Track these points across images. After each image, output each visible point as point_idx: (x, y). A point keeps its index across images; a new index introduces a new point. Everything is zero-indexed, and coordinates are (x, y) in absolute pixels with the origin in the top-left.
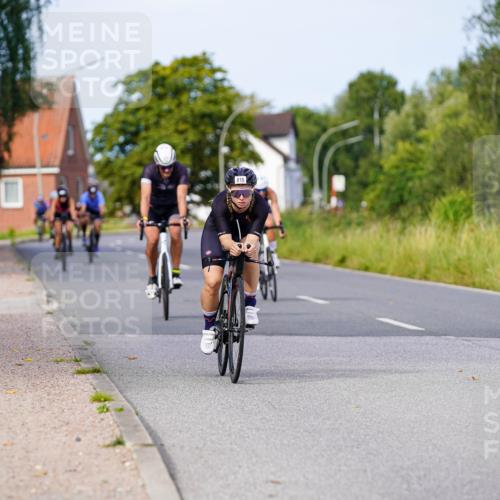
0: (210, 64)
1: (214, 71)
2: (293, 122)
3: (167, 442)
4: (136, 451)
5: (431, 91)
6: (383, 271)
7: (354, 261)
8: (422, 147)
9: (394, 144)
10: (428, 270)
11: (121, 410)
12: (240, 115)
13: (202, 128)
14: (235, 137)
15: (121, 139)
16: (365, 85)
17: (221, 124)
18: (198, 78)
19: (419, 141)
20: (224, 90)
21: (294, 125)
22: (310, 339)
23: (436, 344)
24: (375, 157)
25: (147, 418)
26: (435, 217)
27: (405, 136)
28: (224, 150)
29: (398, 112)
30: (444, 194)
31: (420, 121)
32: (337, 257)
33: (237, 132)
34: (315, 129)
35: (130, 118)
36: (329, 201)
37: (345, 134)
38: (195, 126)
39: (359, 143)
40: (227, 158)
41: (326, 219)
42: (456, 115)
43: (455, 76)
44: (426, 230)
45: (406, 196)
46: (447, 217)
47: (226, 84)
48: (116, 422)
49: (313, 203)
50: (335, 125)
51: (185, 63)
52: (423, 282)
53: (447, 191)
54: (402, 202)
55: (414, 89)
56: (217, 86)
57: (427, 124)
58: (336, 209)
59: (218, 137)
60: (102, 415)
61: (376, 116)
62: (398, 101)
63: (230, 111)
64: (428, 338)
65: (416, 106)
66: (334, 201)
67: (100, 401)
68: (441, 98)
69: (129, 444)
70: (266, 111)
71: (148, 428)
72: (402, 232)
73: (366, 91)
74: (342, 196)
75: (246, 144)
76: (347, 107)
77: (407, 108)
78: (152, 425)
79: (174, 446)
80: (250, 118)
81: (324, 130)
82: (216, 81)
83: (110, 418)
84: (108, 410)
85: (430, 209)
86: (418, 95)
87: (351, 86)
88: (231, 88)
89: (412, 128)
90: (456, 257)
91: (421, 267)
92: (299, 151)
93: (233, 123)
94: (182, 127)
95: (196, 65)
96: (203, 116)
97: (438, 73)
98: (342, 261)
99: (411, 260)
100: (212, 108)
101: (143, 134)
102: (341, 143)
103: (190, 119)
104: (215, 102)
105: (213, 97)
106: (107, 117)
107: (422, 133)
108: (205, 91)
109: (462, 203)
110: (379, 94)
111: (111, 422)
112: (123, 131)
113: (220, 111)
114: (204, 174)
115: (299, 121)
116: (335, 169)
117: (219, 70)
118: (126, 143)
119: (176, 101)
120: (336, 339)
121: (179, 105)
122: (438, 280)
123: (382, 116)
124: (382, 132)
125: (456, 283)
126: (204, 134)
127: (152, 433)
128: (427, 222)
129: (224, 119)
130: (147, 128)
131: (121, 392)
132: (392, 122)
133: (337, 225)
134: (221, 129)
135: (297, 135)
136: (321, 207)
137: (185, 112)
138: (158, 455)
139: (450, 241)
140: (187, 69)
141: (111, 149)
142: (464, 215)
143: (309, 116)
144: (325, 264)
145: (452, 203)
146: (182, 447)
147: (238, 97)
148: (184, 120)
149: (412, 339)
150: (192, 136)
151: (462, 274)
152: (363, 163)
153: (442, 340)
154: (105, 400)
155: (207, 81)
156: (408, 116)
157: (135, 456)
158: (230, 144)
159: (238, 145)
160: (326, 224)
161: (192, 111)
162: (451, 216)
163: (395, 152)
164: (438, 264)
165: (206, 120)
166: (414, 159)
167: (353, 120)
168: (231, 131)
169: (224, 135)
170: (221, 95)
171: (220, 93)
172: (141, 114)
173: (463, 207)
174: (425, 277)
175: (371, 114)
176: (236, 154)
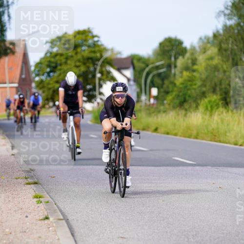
0: (92, 33)
1: (93, 37)
2: (132, 62)
3: (70, 218)
4: (55, 222)
5: (199, 47)
6: (176, 135)
7: (162, 130)
8: (195, 74)
9: (181, 72)
10: (198, 134)
11: (48, 202)
12: (106, 59)
13: (88, 64)
14: (104, 69)
15: (48, 70)
16: (167, 44)
17: (97, 62)
18: (86, 40)
19: (194, 71)
20: (98, 46)
21: (133, 64)
22: (140, 168)
23: (202, 170)
24: (172, 79)
25: (60, 206)
26: (201, 108)
27: (187, 69)
28: (98, 75)
29: (184, 57)
30: (206, 97)
31: (194, 62)
32: (153, 128)
33: (105, 67)
34: (143, 65)
35: (53, 60)
36: (149, 101)
37: (157, 68)
38: (84, 64)
39: (164, 72)
40: (100, 79)
41: (148, 109)
42: (211, 58)
43: (211, 39)
44: (197, 115)
45: (187, 98)
46: (207, 108)
47: (99, 43)
48: (45, 208)
49: (141, 101)
50: (152, 63)
51: (79, 33)
52: (195, 140)
53: (207, 96)
54: (185, 101)
55: (192, 46)
56: (95, 44)
57: (198, 63)
58: (153, 104)
59: (95, 69)
60: (38, 205)
61: (173, 59)
62: (183, 51)
63: (101, 56)
64: (198, 168)
65: (192, 54)
66: (152, 101)
67: (37, 198)
68: (204, 50)
69: (51, 219)
70: (119, 56)
71: (61, 211)
72: (185, 115)
73: (168, 46)
74: (156, 98)
75: (109, 72)
76: (159, 54)
77: (188, 55)
78: (63, 209)
79: (73, 220)
80: (111, 60)
81: (147, 66)
82: (95, 42)
83: (42, 206)
84: (41, 202)
85: (199, 105)
86: (193, 49)
87: (161, 44)
88: (102, 45)
89: (190, 65)
90: (211, 128)
91: (195, 133)
92: (135, 76)
93: (103, 62)
94: (78, 64)
95: (85, 34)
96: (88, 58)
97: (203, 38)
98: (156, 130)
99: (190, 129)
100: (93, 55)
101: (59, 67)
102: (155, 72)
103: (82, 60)
104: (94, 52)
105: (93, 50)
106: (41, 59)
107: (195, 67)
108: (89, 46)
109: (215, 101)
110: (174, 48)
111: (43, 208)
112: (49, 66)
113: (97, 56)
114: (89, 87)
115: (135, 62)
116: (153, 85)
117: (96, 36)
118: (51, 71)
119: (75, 52)
120: (153, 168)
121: (76, 53)
122: (203, 139)
123: (176, 59)
124: (175, 67)
125: (211, 141)
126: (88, 67)
127: (62, 213)
128: (198, 111)
129: (99, 60)
130: (61, 65)
131: (48, 193)
132: (180, 62)
133: (153, 112)
134: (97, 65)
135: (134, 68)
136: (146, 103)
137: (79, 57)
138: (66, 225)
139: (209, 120)
140: (81, 36)
141: (43, 75)
142: (215, 108)
143: (140, 59)
144: (148, 131)
145: (210, 102)
146: (78, 220)
147: (106, 50)
148: (79, 61)
149: (190, 168)
150: (83, 69)
151: (215, 136)
152: (166, 82)
153: (205, 168)
154: (40, 198)
155: (90, 42)
156: (188, 59)
157: (54, 225)
158: (101, 72)
159: (105, 73)
160: (148, 111)
161: (83, 56)
162: (209, 108)
163: (182, 77)
164: (203, 131)
165: (90, 61)
166: (191, 80)
167: (161, 61)
168: (102, 66)
169: (98, 68)
170: (97, 49)
171: (96, 47)
172: (58, 58)
173: (215, 104)
174: (196, 138)
175: (170, 58)
176: (104, 77)
